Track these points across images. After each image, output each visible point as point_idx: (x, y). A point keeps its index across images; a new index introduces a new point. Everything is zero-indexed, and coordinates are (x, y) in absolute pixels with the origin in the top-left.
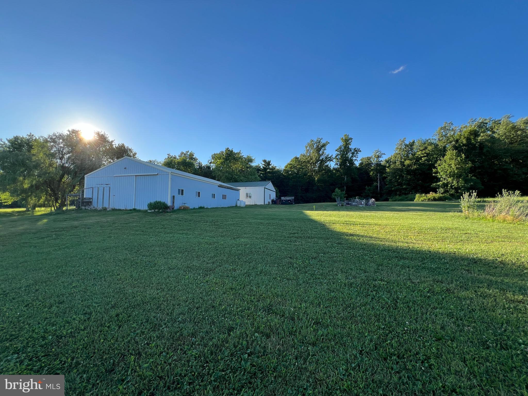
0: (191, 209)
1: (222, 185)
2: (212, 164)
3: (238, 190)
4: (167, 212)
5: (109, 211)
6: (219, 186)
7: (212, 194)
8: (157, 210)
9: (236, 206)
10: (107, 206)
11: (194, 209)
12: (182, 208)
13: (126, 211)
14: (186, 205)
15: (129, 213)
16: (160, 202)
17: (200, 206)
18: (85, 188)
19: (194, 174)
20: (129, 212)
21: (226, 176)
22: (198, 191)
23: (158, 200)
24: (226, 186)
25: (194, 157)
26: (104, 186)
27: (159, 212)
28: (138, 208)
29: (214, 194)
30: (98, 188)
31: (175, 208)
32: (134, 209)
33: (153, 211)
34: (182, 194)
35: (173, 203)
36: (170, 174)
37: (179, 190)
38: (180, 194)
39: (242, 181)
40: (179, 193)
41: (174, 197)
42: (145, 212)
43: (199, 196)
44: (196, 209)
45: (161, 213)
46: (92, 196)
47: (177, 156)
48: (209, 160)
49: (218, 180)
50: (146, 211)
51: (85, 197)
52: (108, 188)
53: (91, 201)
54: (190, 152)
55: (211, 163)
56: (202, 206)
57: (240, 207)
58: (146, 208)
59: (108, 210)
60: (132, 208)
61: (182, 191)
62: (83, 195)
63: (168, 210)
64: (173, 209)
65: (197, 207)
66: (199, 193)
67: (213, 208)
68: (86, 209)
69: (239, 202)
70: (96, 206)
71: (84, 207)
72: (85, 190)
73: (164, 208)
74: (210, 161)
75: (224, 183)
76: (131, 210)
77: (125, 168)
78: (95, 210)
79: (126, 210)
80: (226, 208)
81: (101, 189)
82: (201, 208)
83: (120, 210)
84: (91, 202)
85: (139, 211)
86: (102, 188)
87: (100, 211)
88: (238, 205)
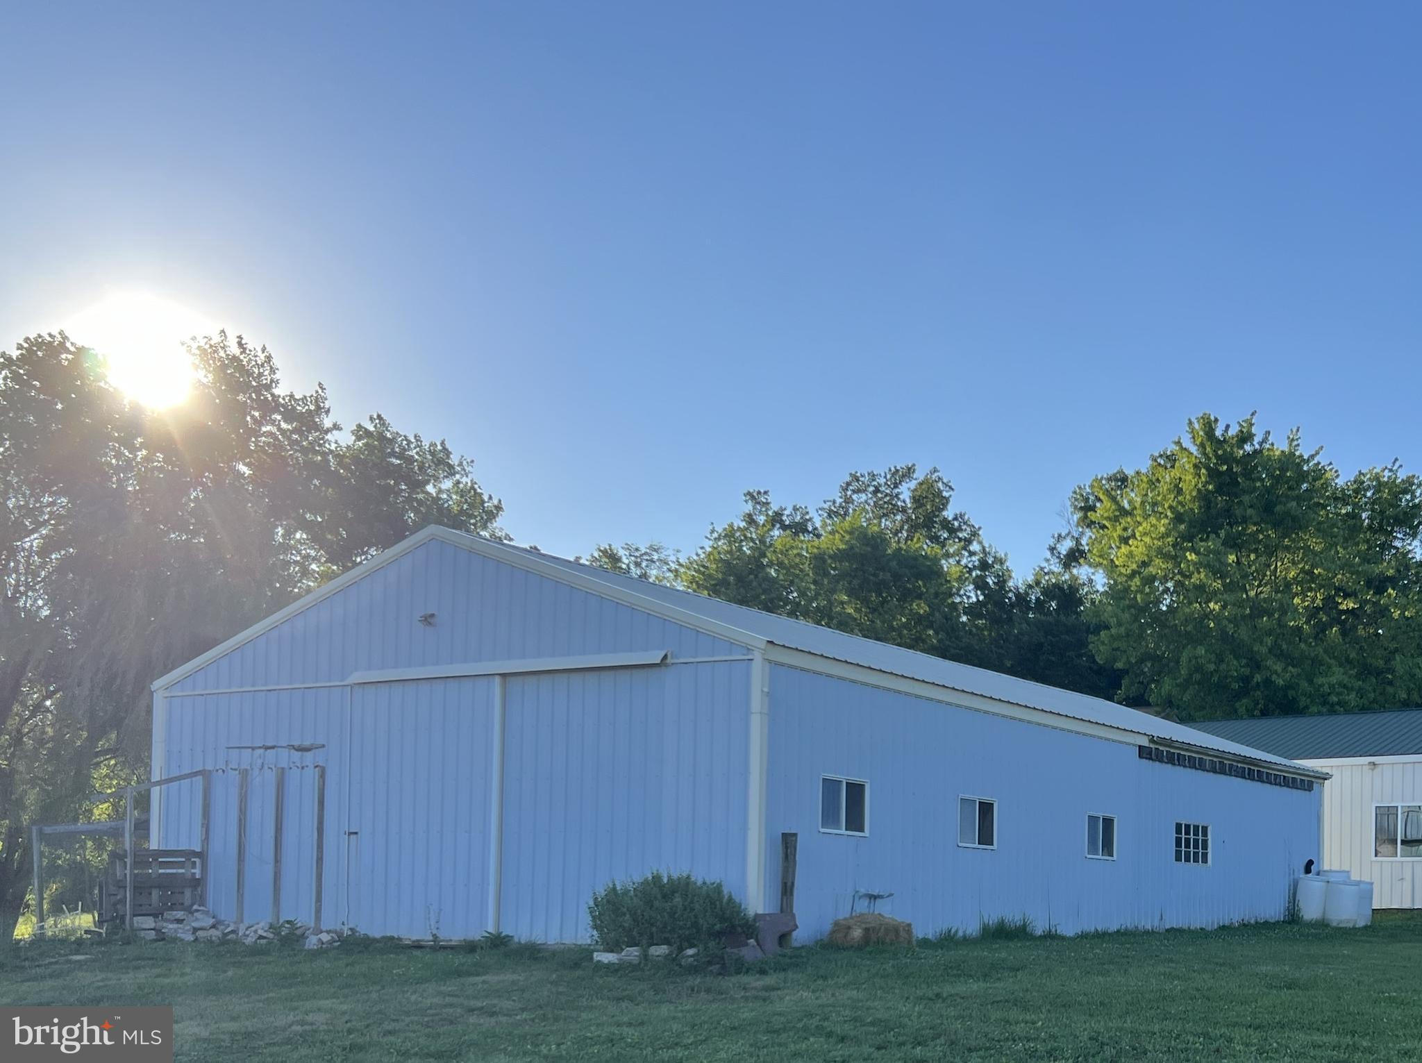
0: (925, 943)
1: (1169, 743)
2: (1082, 572)
3: (1308, 783)
4: (741, 967)
5: (321, 952)
6: (1144, 752)
7: (1093, 820)
8: (659, 951)
9: (1293, 918)
10: (304, 918)
11: (948, 940)
12: (857, 933)
13: (440, 956)
14: (888, 911)
15: (459, 973)
16: (682, 887)
17: (992, 918)
18: (156, 777)
19: (943, 652)
20: (458, 960)
21: (1199, 669)
22: (978, 797)
23: (671, 868)
24: (1204, 750)
25: (949, 514)
26: (285, 758)
27: (674, 968)
28: (523, 931)
29: (1108, 823)
30: (245, 774)
31: (801, 936)
32: (498, 942)
33: (632, 954)
34: (855, 822)
35: (787, 890)
36: (757, 656)
37: (830, 786)
38: (836, 824)
39: (1330, 706)
40: (829, 817)
41: (788, 842)
42: (576, 965)
43: (986, 836)
44: (966, 941)
45: (693, 970)
46: (206, 839)
47: (812, 513)
48: (1060, 538)
49: (1137, 702)
50: (578, 959)
51: (154, 844)
52: (311, 775)
53: (197, 872)
54: (920, 475)
55: (1075, 556)
56: (1013, 916)
57: (1324, 931)
58: (580, 932)
59: (312, 942)
60: (476, 935)
61: (856, 791)
62: (142, 827)
63: (749, 951)
64: (783, 938)
65: (972, 928)
66: (986, 809)
67: (1101, 936)
68: (161, 937)
69: (1312, 888)
70: (227, 913)
71: (149, 922)
72: (155, 791)
73: (719, 934)
74: (1065, 547)
75: (1182, 721)
76: (470, 947)
77: (428, 619)
78: (224, 941)
79: (438, 947)
80: (1200, 935)
81: (263, 785)
82: (1001, 933)
83: (392, 945)
84: (196, 883)
85: (532, 953)
86: (271, 777)
87: (256, 951)
88: (1310, 911)
